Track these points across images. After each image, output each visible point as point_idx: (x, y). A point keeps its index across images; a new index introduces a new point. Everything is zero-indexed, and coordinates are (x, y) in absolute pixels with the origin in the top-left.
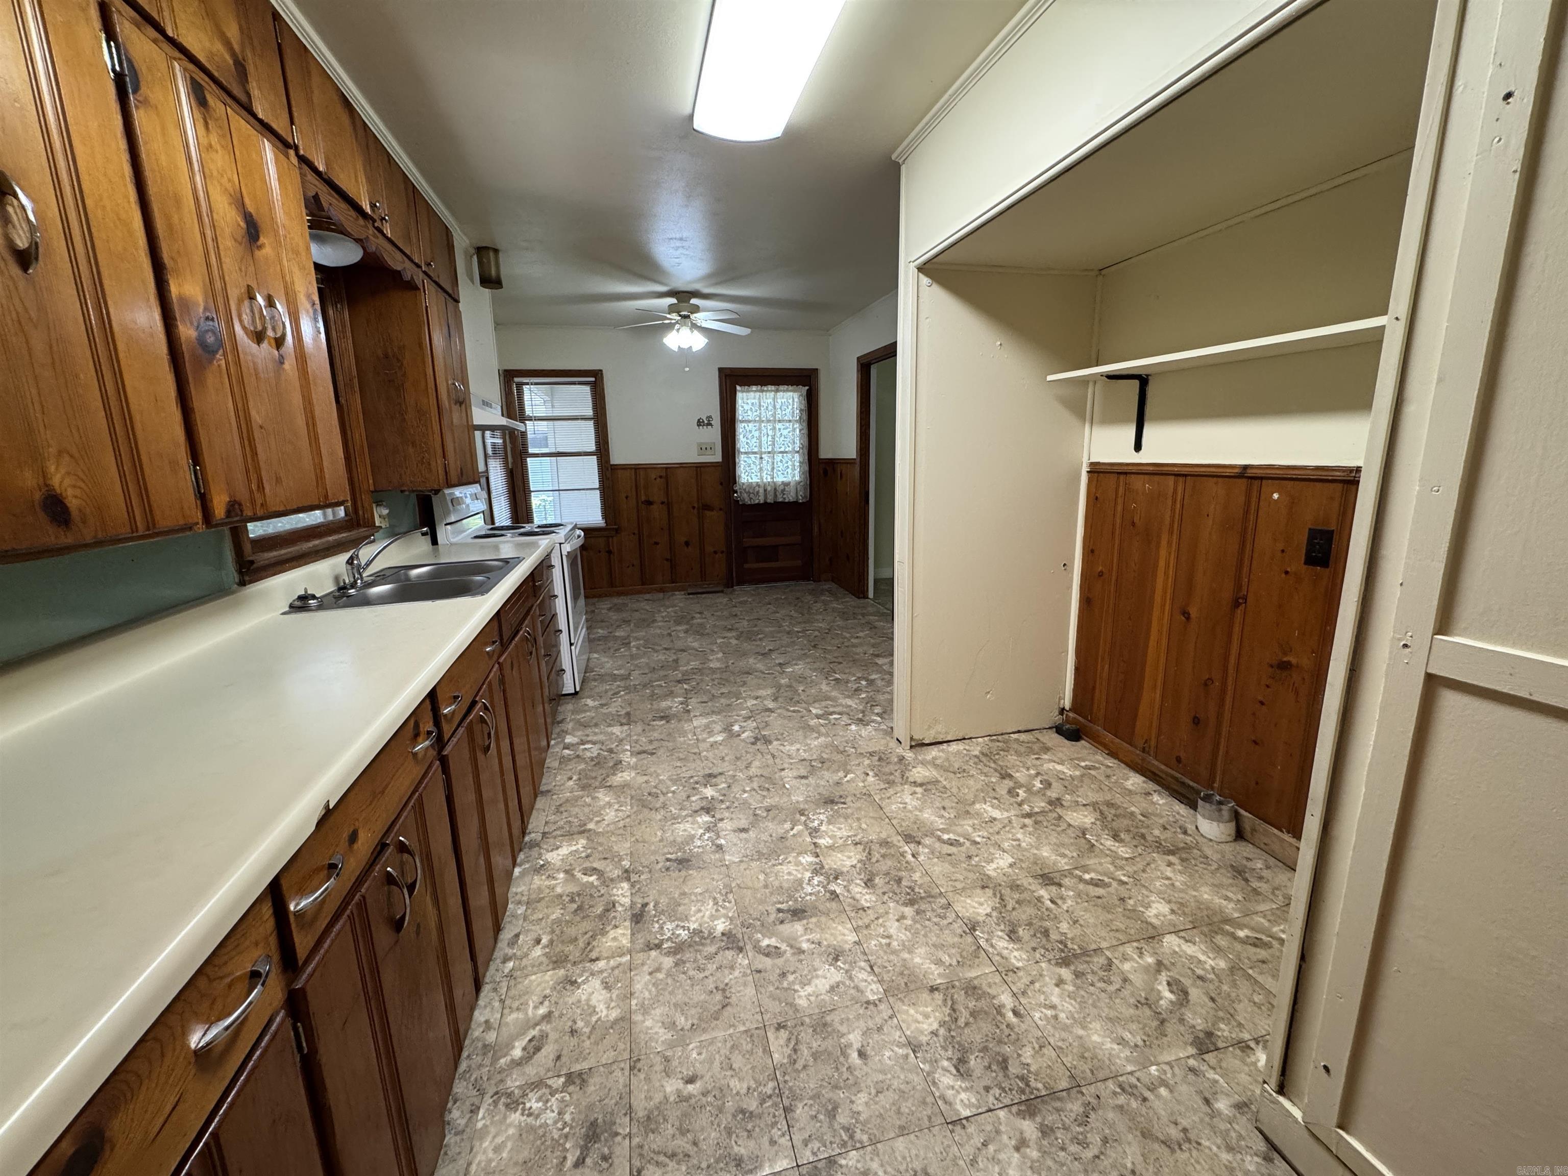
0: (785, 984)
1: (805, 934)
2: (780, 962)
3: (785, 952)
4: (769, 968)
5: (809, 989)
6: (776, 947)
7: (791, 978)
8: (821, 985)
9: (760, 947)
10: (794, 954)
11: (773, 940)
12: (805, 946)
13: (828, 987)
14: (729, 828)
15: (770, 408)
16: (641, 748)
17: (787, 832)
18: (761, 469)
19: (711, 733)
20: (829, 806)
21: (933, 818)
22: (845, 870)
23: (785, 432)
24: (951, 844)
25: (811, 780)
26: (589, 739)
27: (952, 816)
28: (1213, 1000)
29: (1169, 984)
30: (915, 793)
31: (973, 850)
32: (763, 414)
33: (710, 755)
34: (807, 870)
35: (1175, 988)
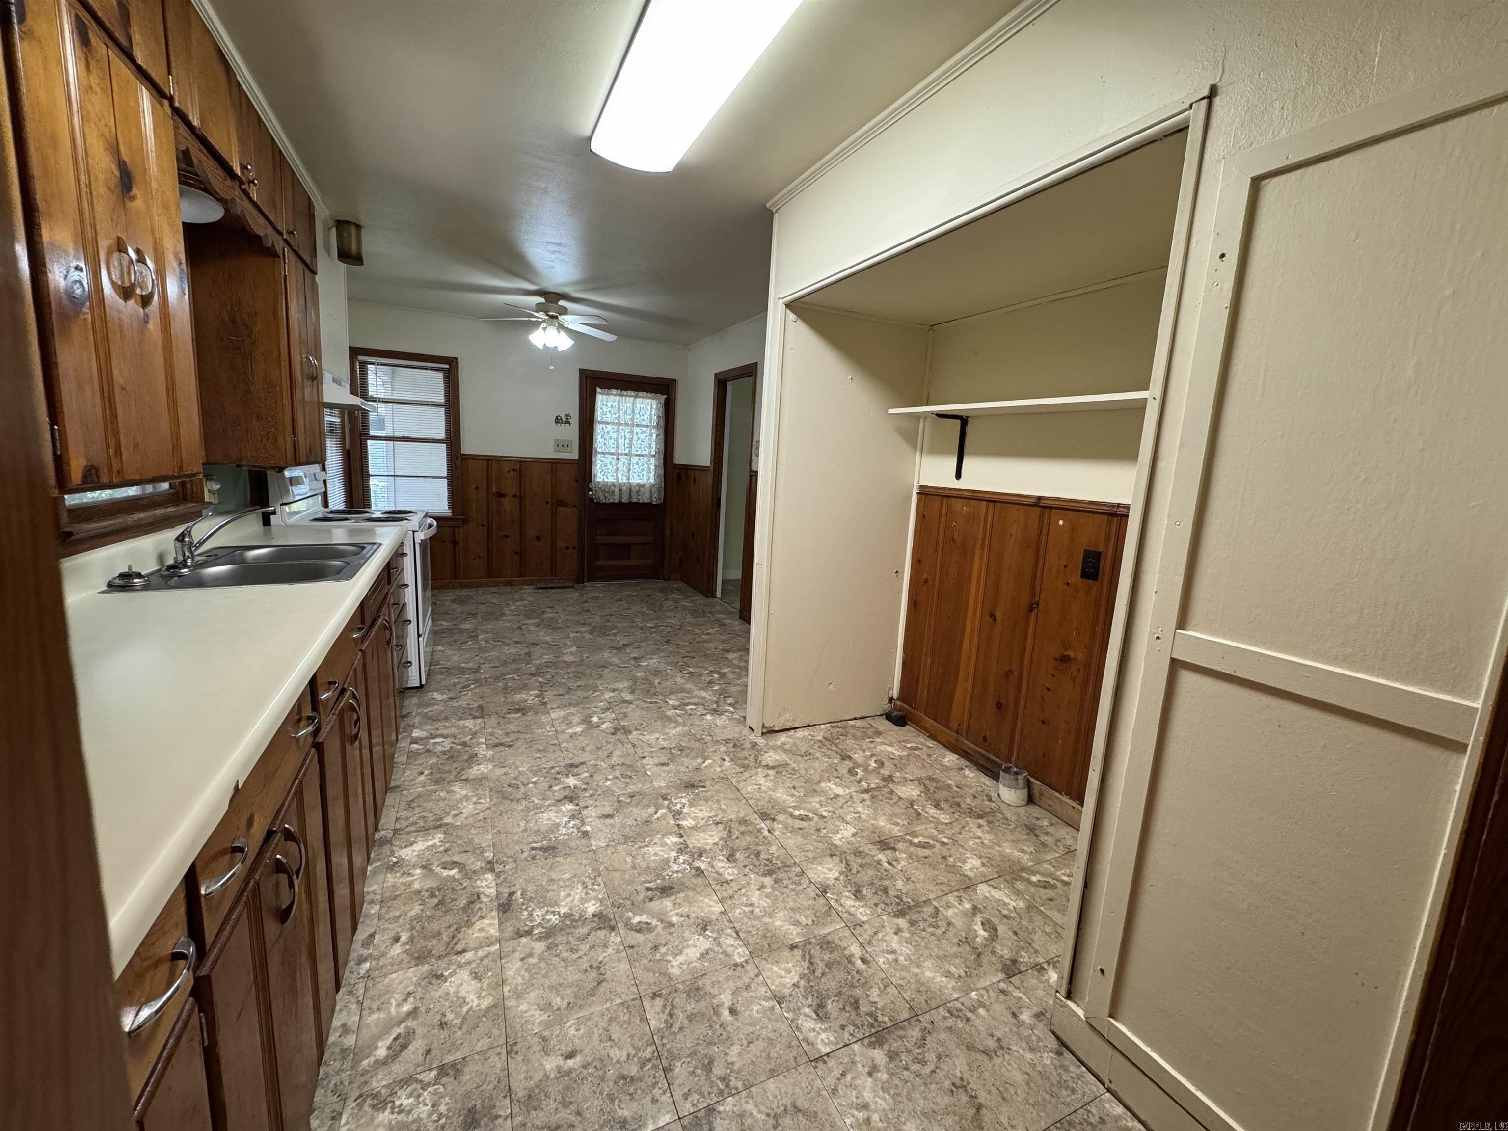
0: (658, 957)
1: (674, 908)
2: (651, 936)
3: (656, 926)
4: (641, 942)
5: (681, 959)
6: (647, 923)
7: (663, 950)
8: (692, 954)
9: (632, 924)
10: (664, 928)
11: (644, 916)
12: (674, 919)
13: (698, 955)
14: (594, 815)
15: (629, 412)
16: (497, 741)
17: (652, 815)
18: (617, 469)
19: (570, 724)
20: (690, 790)
21: (785, 797)
22: (708, 847)
23: (642, 437)
24: (802, 820)
25: (672, 767)
26: (439, 732)
27: (802, 794)
28: (1015, 933)
29: (983, 924)
30: (768, 775)
31: (821, 824)
32: (622, 417)
33: (571, 745)
34: (672, 850)
35: (987, 926)
